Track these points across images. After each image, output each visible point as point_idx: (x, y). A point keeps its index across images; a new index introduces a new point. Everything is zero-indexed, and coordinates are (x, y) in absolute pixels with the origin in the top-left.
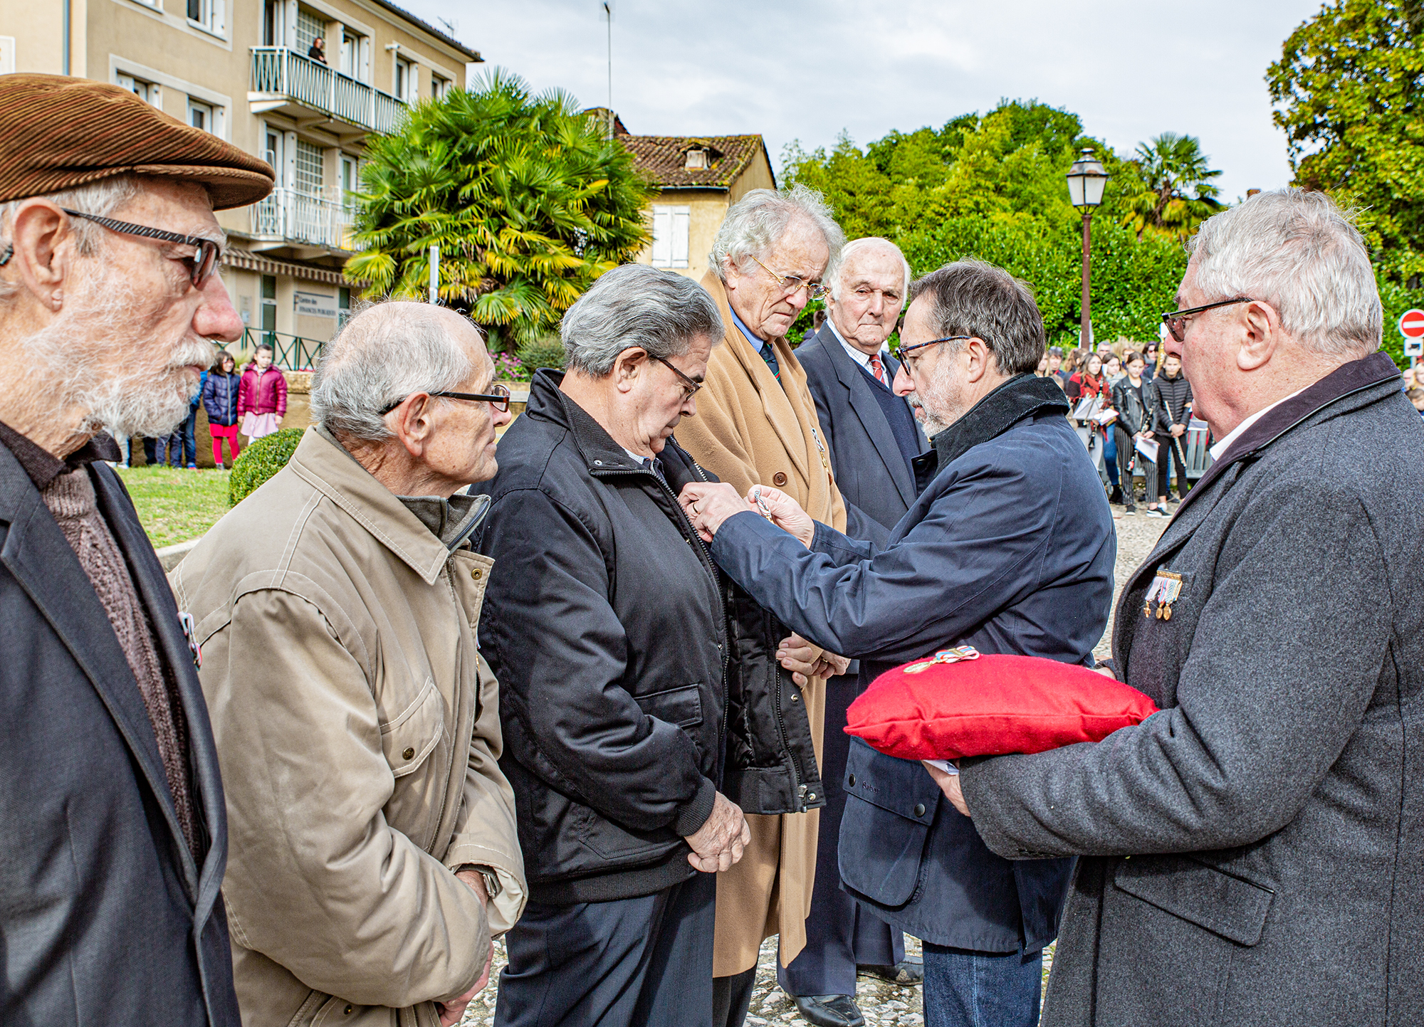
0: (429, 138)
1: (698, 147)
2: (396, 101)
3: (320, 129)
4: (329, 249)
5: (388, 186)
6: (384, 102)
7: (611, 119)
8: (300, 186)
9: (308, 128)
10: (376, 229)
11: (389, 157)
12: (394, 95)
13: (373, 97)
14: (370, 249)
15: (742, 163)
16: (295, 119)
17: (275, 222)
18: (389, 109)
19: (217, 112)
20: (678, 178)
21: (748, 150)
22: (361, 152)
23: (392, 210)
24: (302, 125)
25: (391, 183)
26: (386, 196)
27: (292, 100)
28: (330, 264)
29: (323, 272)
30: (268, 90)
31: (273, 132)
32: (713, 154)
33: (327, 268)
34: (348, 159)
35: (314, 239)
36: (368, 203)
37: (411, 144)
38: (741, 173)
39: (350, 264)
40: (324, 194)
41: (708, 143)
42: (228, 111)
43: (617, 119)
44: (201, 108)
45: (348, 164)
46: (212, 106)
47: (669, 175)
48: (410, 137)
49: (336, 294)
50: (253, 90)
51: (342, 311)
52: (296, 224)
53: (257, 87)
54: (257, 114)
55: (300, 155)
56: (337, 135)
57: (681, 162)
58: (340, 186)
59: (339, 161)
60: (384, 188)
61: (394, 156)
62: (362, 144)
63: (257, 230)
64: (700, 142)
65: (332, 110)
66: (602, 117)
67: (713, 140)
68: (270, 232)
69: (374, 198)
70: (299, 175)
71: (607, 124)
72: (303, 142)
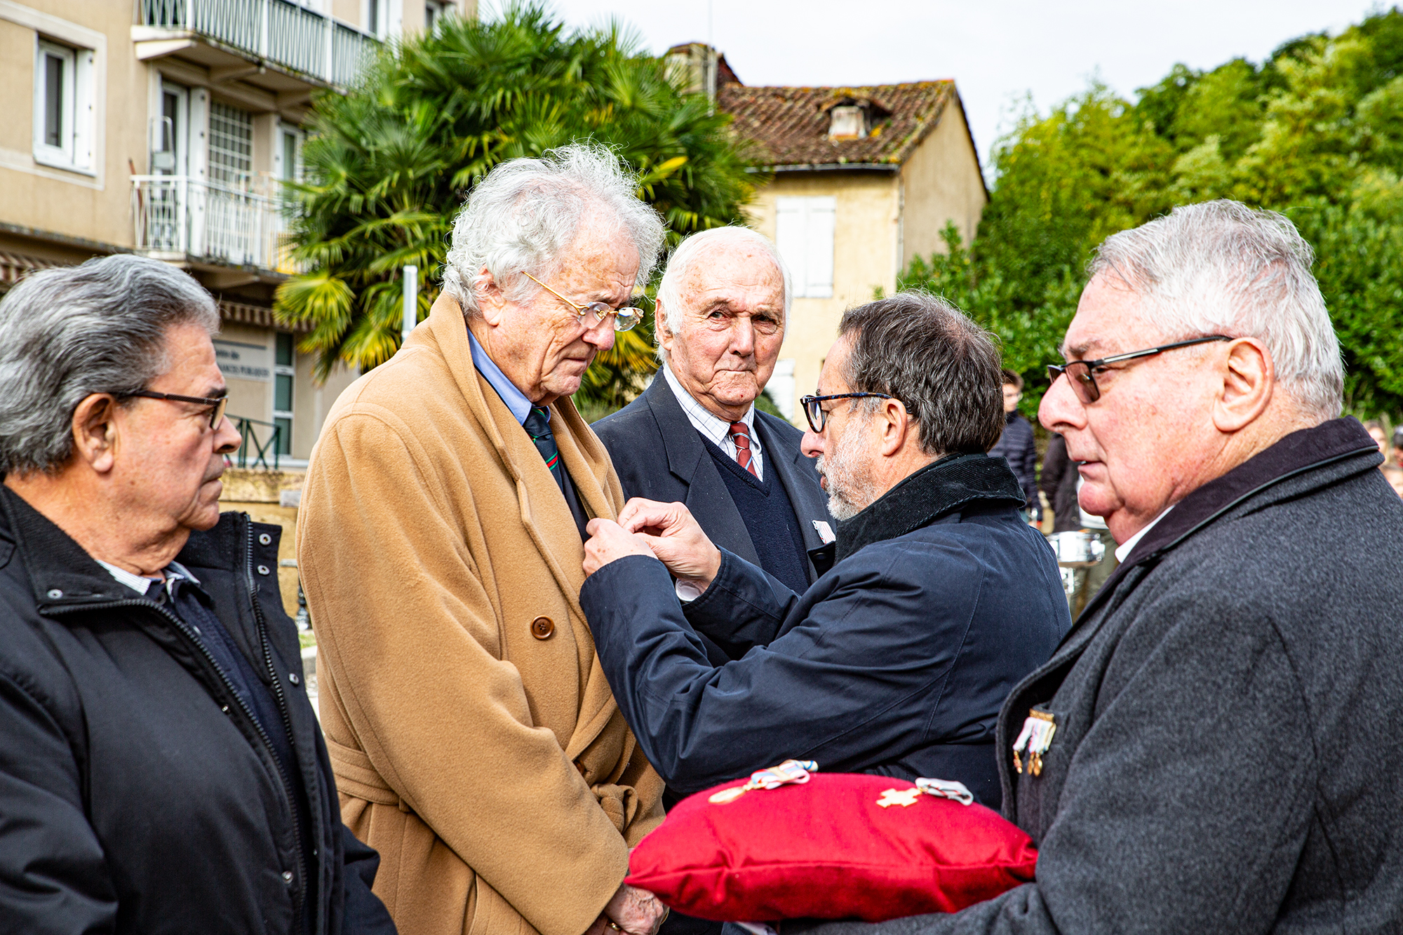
0: (408, 95)
1: (849, 102)
2: (365, 37)
3: (245, 82)
4: (257, 271)
5: (343, 173)
6: (345, 40)
7: (713, 60)
8: (213, 173)
9: (226, 82)
10: (326, 239)
11: (346, 127)
12: (364, 28)
13: (329, 32)
14: (314, 272)
15: (921, 126)
16: (206, 68)
17: (174, 230)
18: (354, 51)
19: (84, 59)
20: (816, 153)
21: (931, 105)
22: (306, 118)
23: (347, 209)
24: (217, 76)
25: (349, 168)
26: (341, 188)
27: (200, 38)
28: (261, 295)
29: (248, 308)
30: (163, 22)
31: (172, 90)
32: (874, 112)
33: (256, 302)
34: (291, 130)
35: (236, 257)
36: (311, 198)
37: (380, 106)
38: (919, 142)
39: (283, 293)
40: (252, 185)
41: (865, 94)
42: (101, 56)
43: (722, 61)
44: (58, 52)
45: (290, 139)
46: (76, 50)
47: (803, 148)
48: (379, 94)
49: (271, 345)
50: (140, 23)
51: (280, 369)
52: (208, 235)
53: (146, 19)
54: (147, 62)
55: (213, 124)
56: (273, 93)
57: (823, 126)
58: (278, 171)
59: (277, 135)
60: (337, 177)
61: (353, 124)
62: (308, 105)
63: (145, 243)
64: (854, 94)
65: (264, 52)
66: (697, 59)
67: (875, 90)
68: (165, 246)
69: (321, 191)
70: (212, 156)
71: (706, 68)
72: (218, 104)
